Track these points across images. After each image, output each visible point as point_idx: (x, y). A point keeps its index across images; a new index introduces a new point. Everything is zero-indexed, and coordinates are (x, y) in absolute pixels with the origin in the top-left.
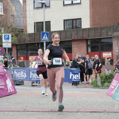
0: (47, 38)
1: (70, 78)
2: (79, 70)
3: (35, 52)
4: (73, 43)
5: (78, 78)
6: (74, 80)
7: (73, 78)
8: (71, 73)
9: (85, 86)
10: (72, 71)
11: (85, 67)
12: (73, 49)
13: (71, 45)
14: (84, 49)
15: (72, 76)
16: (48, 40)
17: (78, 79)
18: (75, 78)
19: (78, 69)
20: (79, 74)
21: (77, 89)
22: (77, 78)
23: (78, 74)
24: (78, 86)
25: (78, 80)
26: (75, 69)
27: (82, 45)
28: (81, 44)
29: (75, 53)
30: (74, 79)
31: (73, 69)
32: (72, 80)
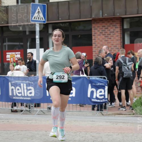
0: (41, 15)
1: (89, 96)
2: (107, 80)
3: (18, 44)
4: (93, 25)
5: (104, 95)
6: (97, 101)
7: (94, 97)
8: (90, 85)
9: (118, 112)
10: (91, 82)
11: (117, 74)
12: (93, 38)
13: (91, 30)
14: (117, 38)
15: (92, 92)
16: (44, 20)
17: (104, 98)
18: (98, 96)
19: (104, 78)
20: (106, 88)
21: (103, 117)
22: (101, 95)
23: (103, 87)
24: (104, 112)
25: (104, 100)
26: (98, 79)
27: (112, 30)
28: (109, 28)
29: (99, 45)
30: (97, 98)
31: (93, 78)
32: (93, 100)
